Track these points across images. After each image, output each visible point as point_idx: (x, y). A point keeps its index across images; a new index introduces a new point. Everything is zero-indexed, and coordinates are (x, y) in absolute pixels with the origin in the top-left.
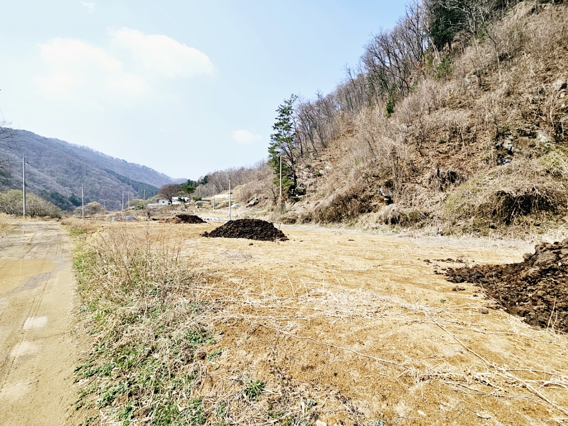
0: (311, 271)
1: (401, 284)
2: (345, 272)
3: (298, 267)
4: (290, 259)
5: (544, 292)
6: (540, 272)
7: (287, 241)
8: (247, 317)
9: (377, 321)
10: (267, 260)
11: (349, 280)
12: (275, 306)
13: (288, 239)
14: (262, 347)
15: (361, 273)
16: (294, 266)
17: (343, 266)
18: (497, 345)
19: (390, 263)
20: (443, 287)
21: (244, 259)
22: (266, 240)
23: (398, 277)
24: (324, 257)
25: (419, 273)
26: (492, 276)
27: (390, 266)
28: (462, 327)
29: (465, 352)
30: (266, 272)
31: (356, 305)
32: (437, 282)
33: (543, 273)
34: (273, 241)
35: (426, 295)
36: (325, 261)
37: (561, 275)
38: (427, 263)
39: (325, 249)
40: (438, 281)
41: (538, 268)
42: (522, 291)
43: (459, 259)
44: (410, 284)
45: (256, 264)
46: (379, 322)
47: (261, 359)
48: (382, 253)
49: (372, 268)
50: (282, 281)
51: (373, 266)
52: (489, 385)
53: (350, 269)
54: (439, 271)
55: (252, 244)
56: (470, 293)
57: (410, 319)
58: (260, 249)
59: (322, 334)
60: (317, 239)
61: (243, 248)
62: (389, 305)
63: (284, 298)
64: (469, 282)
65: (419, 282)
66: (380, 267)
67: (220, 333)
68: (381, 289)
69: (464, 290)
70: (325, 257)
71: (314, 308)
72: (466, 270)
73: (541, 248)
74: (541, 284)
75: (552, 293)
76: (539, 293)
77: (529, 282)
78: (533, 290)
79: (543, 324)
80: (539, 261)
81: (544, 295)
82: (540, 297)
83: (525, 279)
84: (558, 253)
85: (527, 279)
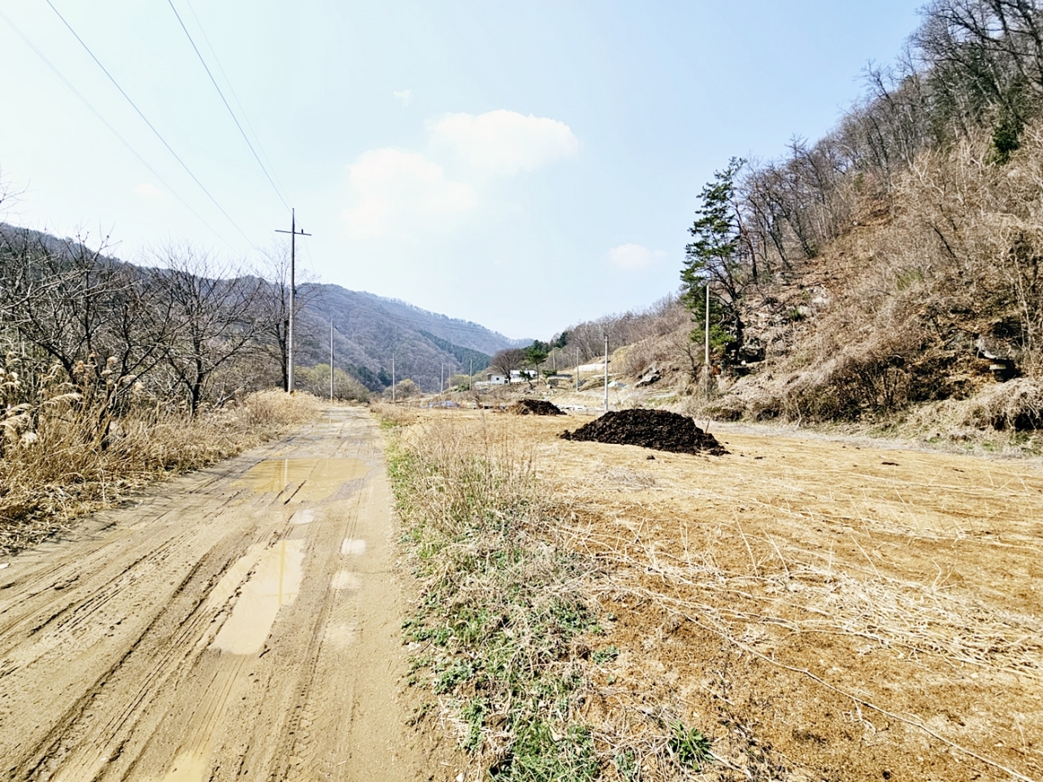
0: (790, 524)
2: (882, 536)
3: (757, 512)
4: (737, 493)
7: (724, 455)
8: (660, 599)
9: (999, 675)
10: (686, 492)
11: (895, 558)
12: (712, 586)
13: (727, 453)
14: (696, 665)
15: (925, 544)
16: (747, 509)
17: (873, 522)
19: (1023, 530)
21: (639, 486)
22: (679, 451)
24: (819, 496)
27: (1025, 538)
30: (686, 516)
31: (926, 621)
34: (694, 454)
36: (824, 506)
39: (820, 480)
45: (664, 497)
46: (1006, 679)
48: (993, 502)
49: (964, 536)
50: (724, 536)
51: (967, 532)
53: (895, 531)
55: (653, 458)
58: (670, 468)
59: (835, 669)
60: (797, 456)
61: (635, 463)
62: (1036, 639)
63: (732, 572)
66: (989, 537)
67: (611, 617)
68: (1002, 594)
70: (821, 497)
71: (807, 608)
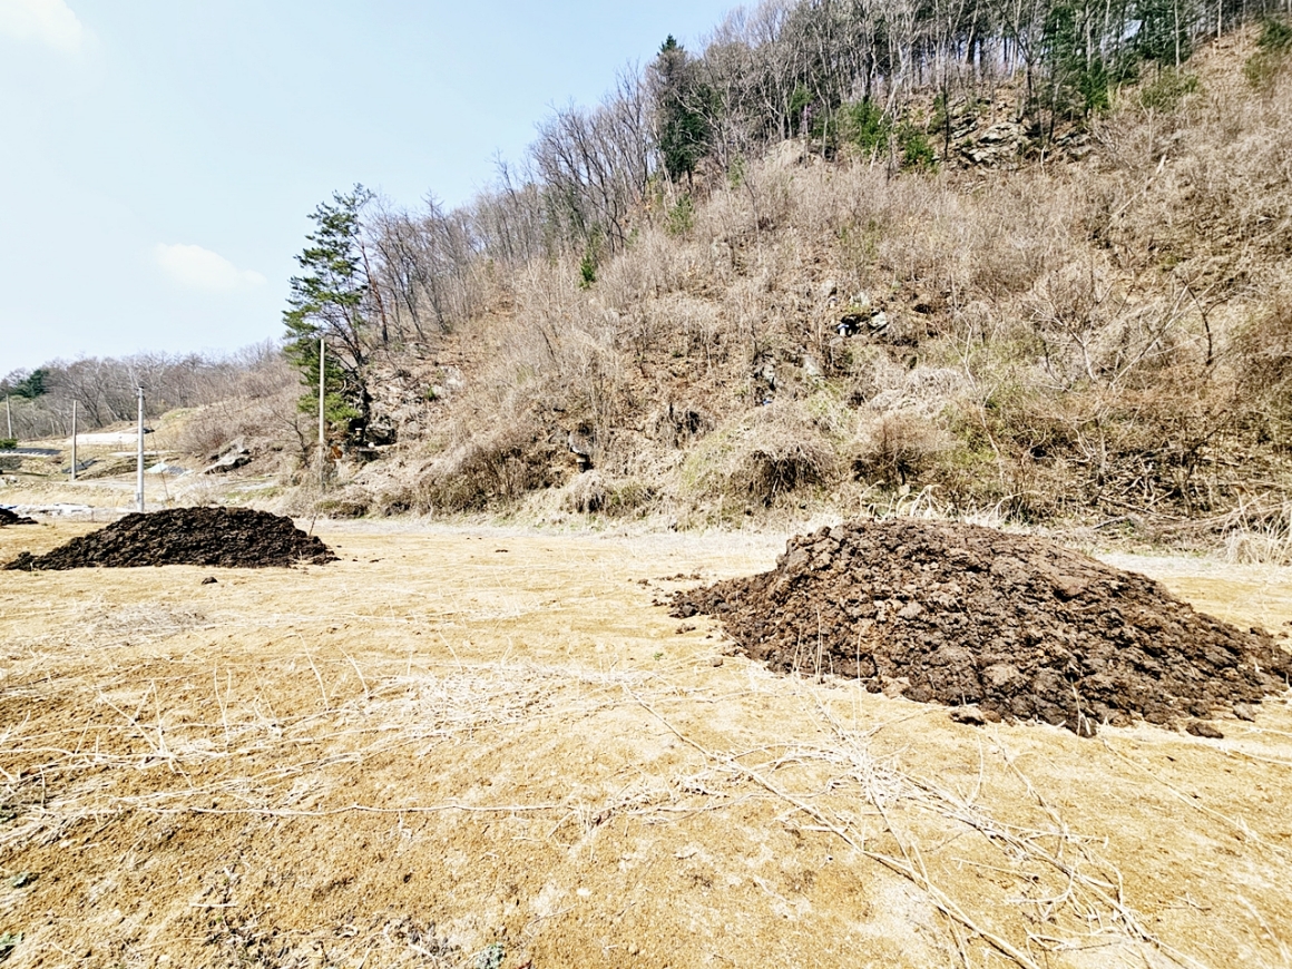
0: (389, 634)
1: (590, 636)
2: (478, 625)
3: (353, 628)
4: (333, 609)
5: (793, 615)
6: (790, 584)
7: (332, 563)
9: (529, 724)
10: (256, 621)
11: (481, 644)
12: (260, 745)
13: (336, 559)
14: (188, 879)
15: (510, 623)
16: (340, 627)
17: (473, 612)
18: (726, 719)
19: (576, 593)
20: (663, 629)
21: (171, 628)
22: (262, 565)
23: (586, 620)
24: (429, 595)
25: (626, 607)
26: (734, 599)
27: (572, 600)
28: (679, 698)
29: (678, 744)
30: (251, 656)
31: (488, 698)
32: (654, 620)
33: (794, 584)
34: (288, 566)
35: (632, 649)
36: (430, 606)
37: (813, 586)
38: (643, 585)
39: (435, 577)
40: (656, 619)
41: (787, 578)
42: (769, 617)
43: (695, 573)
44: (606, 633)
45: (215, 636)
46: (532, 726)
47: (178, 913)
48: (563, 574)
49: (539, 607)
50: (298, 671)
51: (542, 604)
52: (704, 793)
53: (490, 616)
54: (661, 599)
55: (214, 581)
56: (703, 634)
57: (593, 704)
58: (240, 592)
59: (388, 787)
60: (418, 553)
61: (177, 593)
62: (559, 682)
63: (297, 716)
64: (702, 613)
65: (623, 626)
66: (555, 604)
67: (21, 881)
68: (549, 652)
69: (694, 629)
70: (431, 596)
71: (379, 728)
72: (700, 592)
73: (793, 545)
74: (791, 602)
75: (802, 615)
76: (788, 617)
77: (778, 602)
78: (782, 614)
79: (788, 667)
80: (790, 565)
81: (793, 619)
82: (789, 624)
83: (773, 597)
84: (810, 551)
85: (775, 597)
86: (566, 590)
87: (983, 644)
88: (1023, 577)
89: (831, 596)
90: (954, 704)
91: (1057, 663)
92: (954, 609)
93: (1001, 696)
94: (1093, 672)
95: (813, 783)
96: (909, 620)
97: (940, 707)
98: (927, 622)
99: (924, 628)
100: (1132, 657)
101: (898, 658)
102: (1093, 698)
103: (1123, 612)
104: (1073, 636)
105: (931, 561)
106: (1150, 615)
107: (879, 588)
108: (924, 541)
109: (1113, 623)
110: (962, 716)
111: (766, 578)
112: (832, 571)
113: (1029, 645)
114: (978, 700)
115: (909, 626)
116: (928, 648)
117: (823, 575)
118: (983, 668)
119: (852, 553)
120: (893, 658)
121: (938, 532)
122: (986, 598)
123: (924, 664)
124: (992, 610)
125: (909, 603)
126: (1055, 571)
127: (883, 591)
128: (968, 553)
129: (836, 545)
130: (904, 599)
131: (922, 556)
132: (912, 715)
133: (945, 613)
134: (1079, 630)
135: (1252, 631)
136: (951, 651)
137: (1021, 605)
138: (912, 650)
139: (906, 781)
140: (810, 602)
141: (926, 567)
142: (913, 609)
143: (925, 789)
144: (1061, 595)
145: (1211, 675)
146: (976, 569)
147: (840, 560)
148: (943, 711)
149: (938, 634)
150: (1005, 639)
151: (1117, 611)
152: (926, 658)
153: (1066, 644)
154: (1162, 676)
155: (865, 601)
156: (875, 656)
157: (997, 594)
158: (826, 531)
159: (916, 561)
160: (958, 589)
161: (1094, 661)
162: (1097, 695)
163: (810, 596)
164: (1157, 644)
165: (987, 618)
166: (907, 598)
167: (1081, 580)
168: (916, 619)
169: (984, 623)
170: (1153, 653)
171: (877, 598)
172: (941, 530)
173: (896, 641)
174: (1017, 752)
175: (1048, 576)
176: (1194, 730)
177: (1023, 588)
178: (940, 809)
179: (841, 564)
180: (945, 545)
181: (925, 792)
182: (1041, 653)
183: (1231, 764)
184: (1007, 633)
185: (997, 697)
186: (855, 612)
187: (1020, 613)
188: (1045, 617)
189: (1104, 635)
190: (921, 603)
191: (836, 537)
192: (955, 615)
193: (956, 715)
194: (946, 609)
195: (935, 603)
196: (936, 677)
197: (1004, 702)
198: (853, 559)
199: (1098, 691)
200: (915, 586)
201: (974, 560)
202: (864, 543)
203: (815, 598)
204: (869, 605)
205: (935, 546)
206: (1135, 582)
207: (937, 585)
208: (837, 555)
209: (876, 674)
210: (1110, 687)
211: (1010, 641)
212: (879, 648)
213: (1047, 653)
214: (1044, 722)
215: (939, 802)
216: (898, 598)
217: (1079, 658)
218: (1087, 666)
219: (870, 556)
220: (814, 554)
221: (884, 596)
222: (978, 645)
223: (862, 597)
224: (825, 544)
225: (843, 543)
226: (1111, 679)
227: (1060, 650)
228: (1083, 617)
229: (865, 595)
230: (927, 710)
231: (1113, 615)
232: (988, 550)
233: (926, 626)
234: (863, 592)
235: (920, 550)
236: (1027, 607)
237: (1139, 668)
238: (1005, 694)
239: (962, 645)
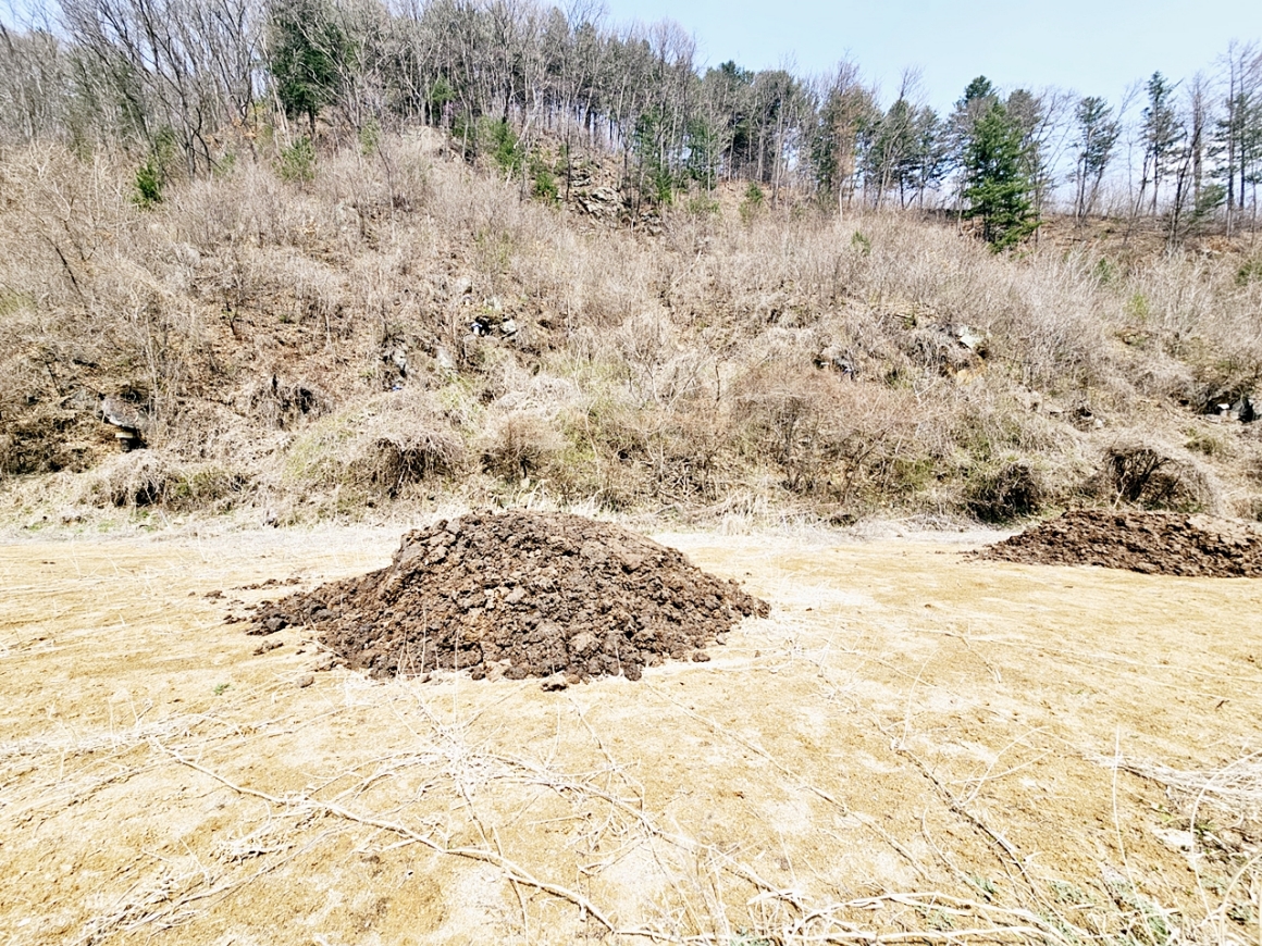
1: (101, 681)
6: (403, 582)
19: (87, 622)
20: (234, 652)
23: (102, 659)
25: (179, 631)
26: (337, 604)
28: (240, 739)
29: (230, 801)
32: (222, 643)
35: (178, 688)
37: (427, 581)
38: (214, 599)
40: (226, 641)
41: (399, 575)
43: (294, 577)
44: (136, 673)
49: (6, 652)
51: (13, 647)
52: (261, 853)
54: (239, 613)
56: (292, 650)
64: (295, 625)
65: (171, 657)
66: (42, 643)
69: (281, 645)
72: (295, 600)
73: (408, 539)
74: (402, 600)
75: (413, 613)
76: (397, 617)
77: (388, 601)
78: (391, 614)
79: (392, 671)
80: (403, 561)
81: (404, 618)
82: (398, 624)
83: (384, 597)
84: (426, 545)
85: (385, 596)
86: (72, 620)
87: (570, 617)
88: (602, 557)
89: (444, 590)
90: (546, 675)
91: (621, 624)
92: (551, 589)
93: (581, 660)
94: (643, 628)
95: (403, 794)
96: (513, 605)
97: (535, 679)
98: (528, 604)
99: (526, 610)
100: (666, 611)
101: (502, 642)
102: (642, 648)
103: (663, 578)
104: (633, 600)
105: (536, 548)
106: (677, 578)
107: (489, 576)
108: (531, 531)
109: (658, 587)
110: (550, 685)
111: (378, 576)
112: (447, 564)
113: (603, 613)
114: (564, 668)
115: (512, 610)
116: (528, 628)
117: (438, 569)
118: (570, 638)
119: (467, 545)
120: (498, 642)
121: (543, 523)
122: (575, 578)
123: (525, 643)
124: (579, 588)
125: (514, 588)
126: (624, 550)
127: (493, 580)
128: (564, 539)
129: (452, 538)
130: (510, 586)
131: (529, 544)
132: (509, 694)
133: (544, 594)
134: (637, 596)
135: (730, 582)
136: (547, 628)
137: (599, 582)
138: (515, 632)
139: (497, 761)
140: (422, 598)
141: (531, 554)
142: (518, 593)
143: (512, 764)
144: (627, 569)
145: (707, 617)
146: (569, 553)
147: (455, 552)
148: (534, 682)
149: (538, 614)
150: (588, 611)
151: (659, 578)
152: (526, 637)
153: (627, 608)
154: (683, 622)
155: (477, 591)
156: (482, 643)
157: (584, 573)
158: (443, 524)
159: (523, 549)
160: (555, 572)
161: (644, 619)
162: (644, 645)
163: (422, 591)
164: (680, 600)
165: (575, 594)
166: (513, 584)
167: (640, 556)
168: (520, 603)
169: (573, 599)
170: (677, 606)
171: (488, 587)
172: (546, 520)
173: (502, 626)
174: (588, 707)
175: (619, 555)
176: (696, 659)
177: (601, 566)
178: (523, 779)
179: (455, 557)
180: (547, 534)
181: (513, 767)
182: (611, 618)
183: (712, 679)
184: (589, 605)
185: (579, 662)
186: (466, 602)
187: (599, 587)
188: (615, 588)
189: (651, 596)
190: (525, 588)
191: (453, 530)
192: (551, 595)
193: (546, 685)
194: (544, 590)
195: (536, 586)
196: (534, 653)
197: (583, 664)
198: (468, 551)
199: (645, 642)
200: (520, 573)
201: (568, 546)
202: (479, 535)
203: (428, 593)
204: (480, 594)
205: (539, 535)
206: (672, 555)
207: (538, 570)
208: (453, 548)
209: (481, 661)
210: (652, 637)
211: (591, 612)
212: (487, 634)
213: (615, 618)
214: (609, 675)
215: (522, 772)
216: (507, 585)
217: (635, 618)
218: (639, 623)
219: (483, 547)
220: (430, 548)
221: (493, 585)
222: (567, 618)
223: (474, 587)
224: (441, 537)
225: (459, 535)
226: (653, 631)
227: (623, 614)
228: (640, 585)
229: (477, 586)
230: (522, 686)
231: (657, 581)
232: (579, 536)
233: (528, 608)
234: (475, 582)
235: (527, 539)
236: (604, 582)
237: (670, 619)
238: (584, 657)
239: (555, 621)
